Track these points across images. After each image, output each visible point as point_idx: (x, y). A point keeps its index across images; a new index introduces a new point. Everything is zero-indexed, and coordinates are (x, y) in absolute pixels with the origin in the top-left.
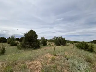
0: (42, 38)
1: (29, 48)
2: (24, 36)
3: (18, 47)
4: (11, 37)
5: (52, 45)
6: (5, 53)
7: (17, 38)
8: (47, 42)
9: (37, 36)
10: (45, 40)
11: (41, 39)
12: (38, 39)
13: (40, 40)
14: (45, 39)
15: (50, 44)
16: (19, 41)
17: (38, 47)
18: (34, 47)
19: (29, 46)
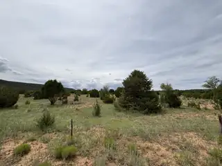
0: (163, 86)
2: (122, 86)
4: (103, 89)
5: (206, 109)
6: (100, 115)
7: (111, 90)
8: (181, 98)
9: (149, 84)
10: (174, 93)
11: (161, 90)
14: (174, 88)
15: (192, 105)
16: (114, 95)
18: (146, 110)
19: (135, 106)
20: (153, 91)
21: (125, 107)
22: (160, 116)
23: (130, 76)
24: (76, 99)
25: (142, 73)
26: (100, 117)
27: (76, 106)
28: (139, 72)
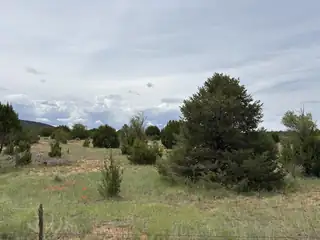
0: (289, 119)
1: (213, 180)
3: (163, 172)
4: (129, 124)
6: (120, 194)
7: (151, 128)
9: (252, 112)
11: (284, 128)
12: (259, 126)
13: (276, 136)
16: (160, 143)
17: (264, 182)
18: (244, 182)
19: (215, 170)
20: (263, 133)
21: (188, 173)
22: (278, 199)
23: (202, 91)
24: (55, 153)
25: (234, 83)
26: (119, 198)
27: (56, 172)
28: (226, 78)
